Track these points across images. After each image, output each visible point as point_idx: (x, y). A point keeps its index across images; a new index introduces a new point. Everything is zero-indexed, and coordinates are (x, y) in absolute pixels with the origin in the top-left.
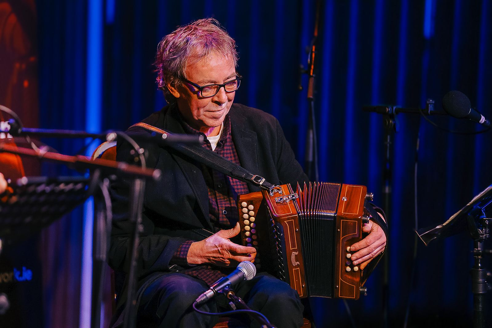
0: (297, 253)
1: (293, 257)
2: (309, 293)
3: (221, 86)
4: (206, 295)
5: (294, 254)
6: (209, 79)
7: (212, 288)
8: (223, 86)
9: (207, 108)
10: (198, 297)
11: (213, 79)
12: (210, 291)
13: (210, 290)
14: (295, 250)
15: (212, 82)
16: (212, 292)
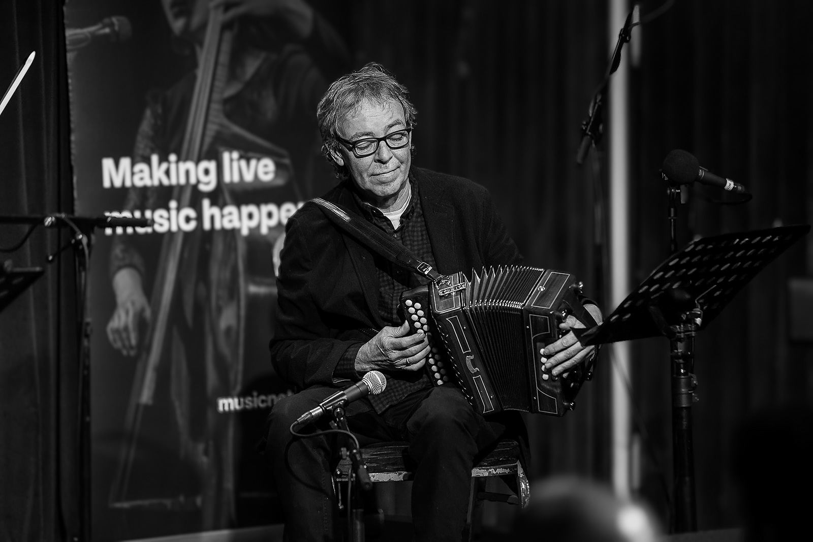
0: (472, 357)
1: (469, 363)
2: (501, 406)
3: (379, 140)
4: (311, 413)
5: (469, 358)
6: (362, 131)
7: (321, 404)
8: (384, 139)
9: (370, 171)
10: (301, 416)
11: (368, 131)
12: (319, 409)
13: (319, 407)
14: (469, 354)
15: (367, 134)
16: (321, 410)
